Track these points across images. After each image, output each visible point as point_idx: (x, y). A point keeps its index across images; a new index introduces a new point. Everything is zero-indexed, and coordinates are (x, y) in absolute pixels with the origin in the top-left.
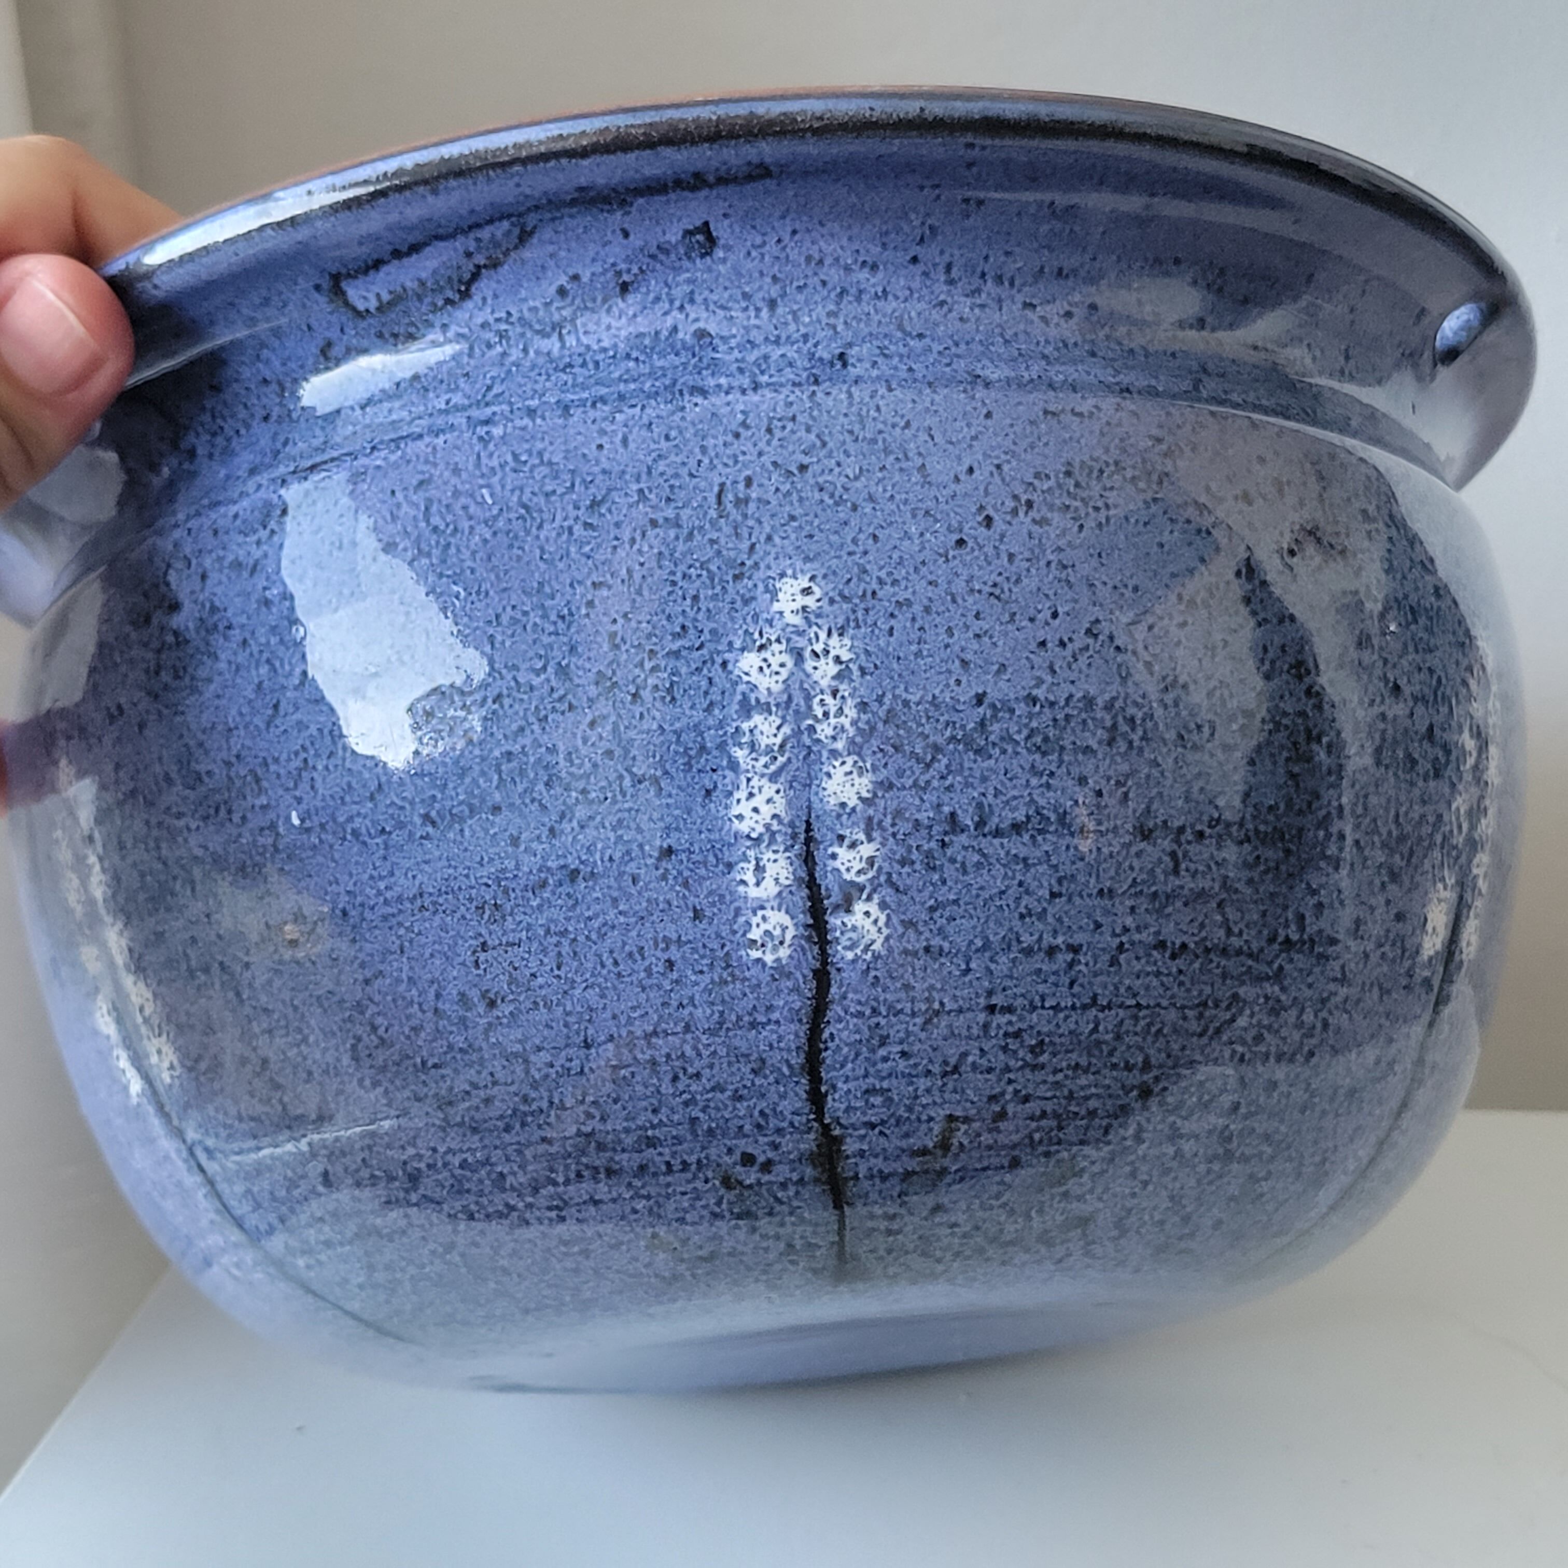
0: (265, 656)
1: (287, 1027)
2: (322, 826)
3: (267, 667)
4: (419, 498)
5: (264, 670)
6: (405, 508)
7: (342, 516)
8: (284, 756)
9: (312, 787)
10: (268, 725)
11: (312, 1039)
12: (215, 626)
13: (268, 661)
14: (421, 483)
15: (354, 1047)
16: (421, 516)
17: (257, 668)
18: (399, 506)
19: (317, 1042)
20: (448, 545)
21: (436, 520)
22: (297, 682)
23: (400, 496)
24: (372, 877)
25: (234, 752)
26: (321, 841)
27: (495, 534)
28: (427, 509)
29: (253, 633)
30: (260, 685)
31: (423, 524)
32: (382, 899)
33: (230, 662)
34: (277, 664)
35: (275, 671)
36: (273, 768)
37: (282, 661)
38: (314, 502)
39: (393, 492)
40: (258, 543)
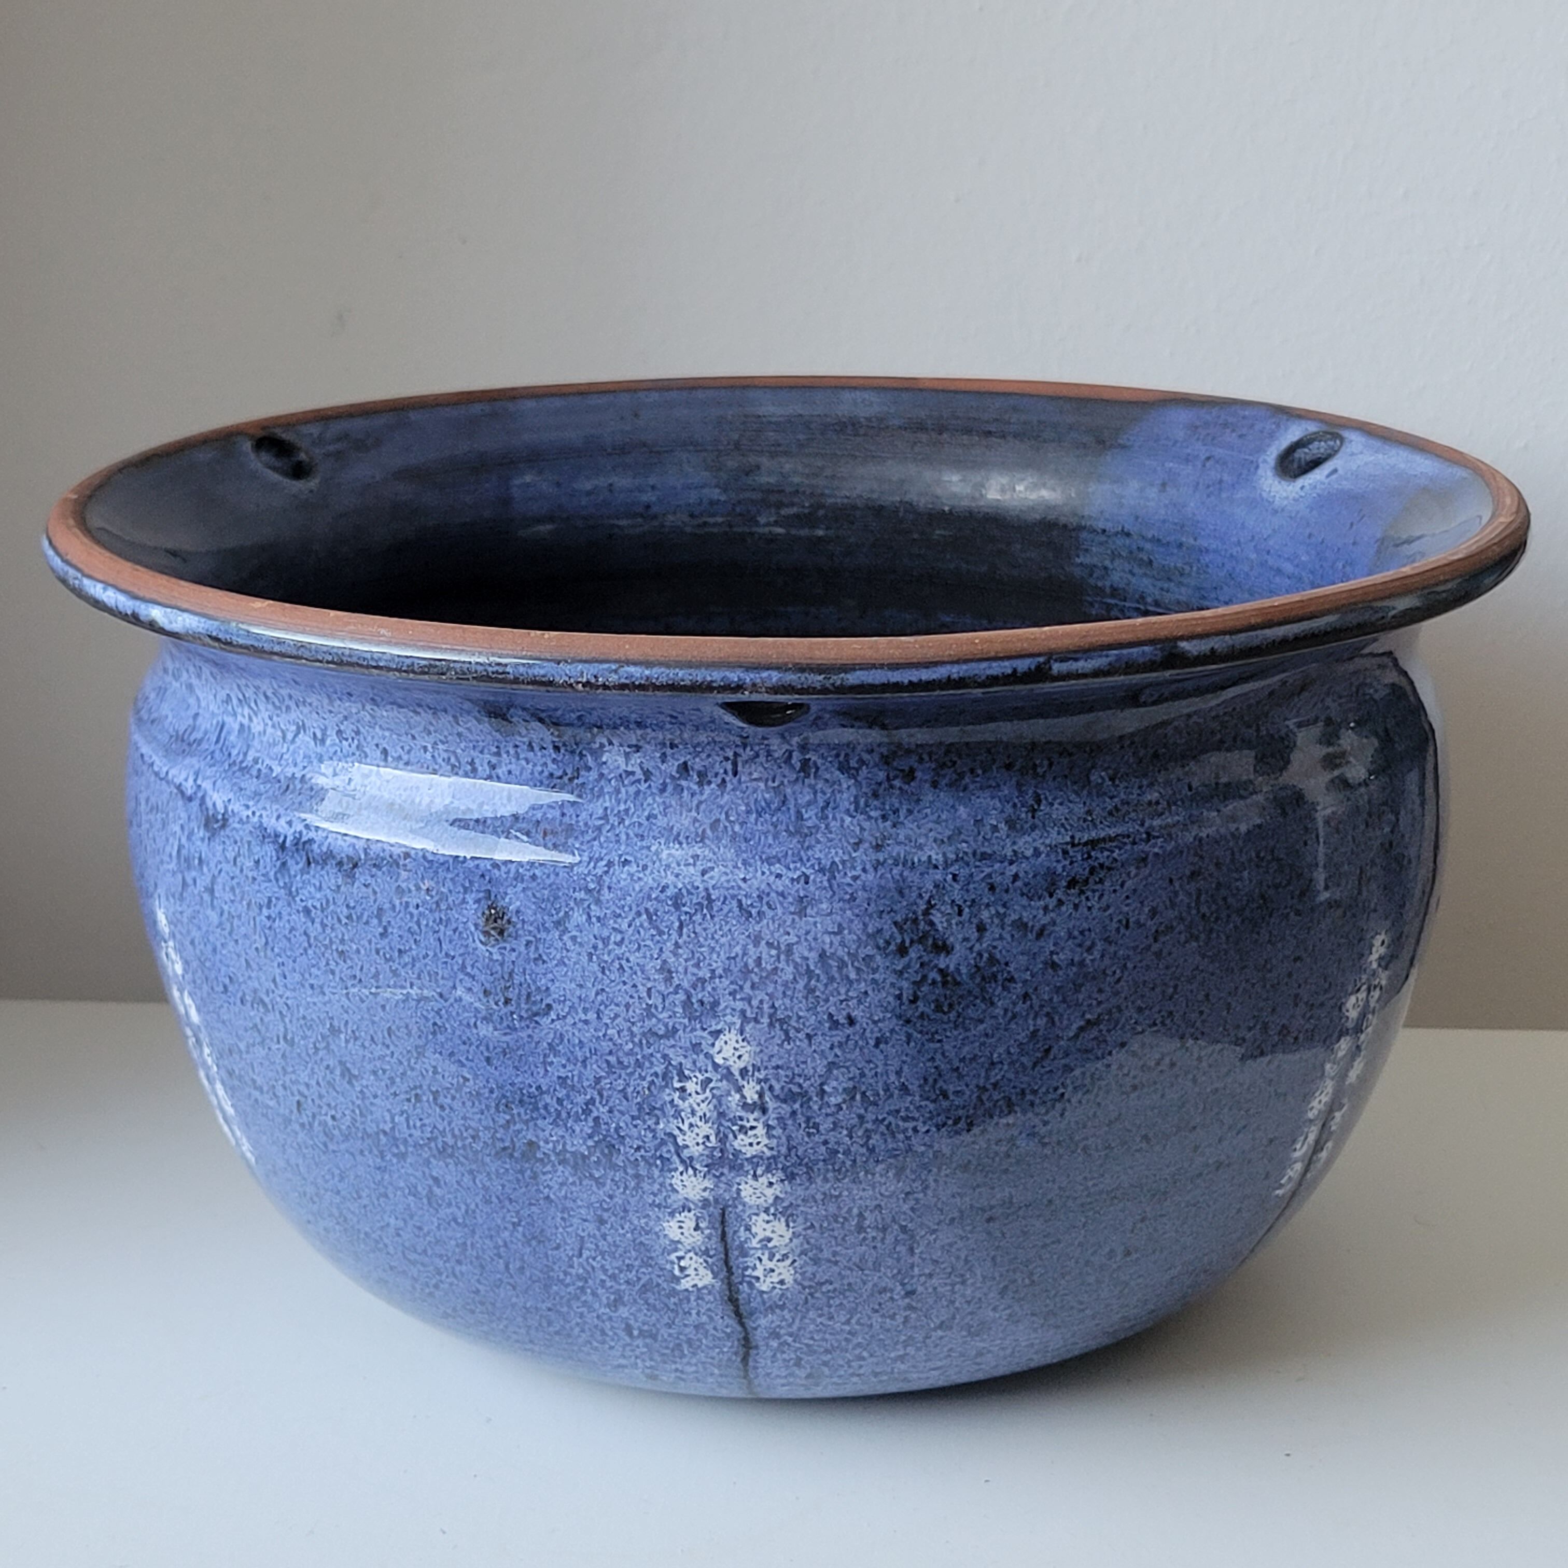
0: (1046, 1010)
1: (950, 1273)
2: (1059, 1143)
3: (1045, 1020)
4: (1192, 887)
5: (1042, 1022)
6: (1181, 896)
7: (1127, 897)
8: (1044, 1089)
9: (1062, 1115)
10: (1035, 1065)
11: (970, 1282)
12: (994, 976)
13: (1048, 1014)
14: (1193, 874)
15: (1006, 1287)
16: (1193, 905)
17: (1035, 1018)
18: (1176, 893)
19: (973, 1284)
20: (1211, 930)
21: (1204, 909)
22: (1071, 1034)
23: (1177, 884)
24: (1085, 1178)
25: (992, 1081)
26: (1054, 1153)
27: (1243, 921)
28: (1198, 898)
29: (1036, 989)
30: (1034, 1033)
31: (1194, 912)
32: (1086, 1193)
33: (1006, 1010)
34: (1056, 1018)
35: (1053, 1023)
36: (1029, 1097)
37: (1061, 1015)
38: (1101, 881)
39: (1171, 881)
40: (1046, 908)
